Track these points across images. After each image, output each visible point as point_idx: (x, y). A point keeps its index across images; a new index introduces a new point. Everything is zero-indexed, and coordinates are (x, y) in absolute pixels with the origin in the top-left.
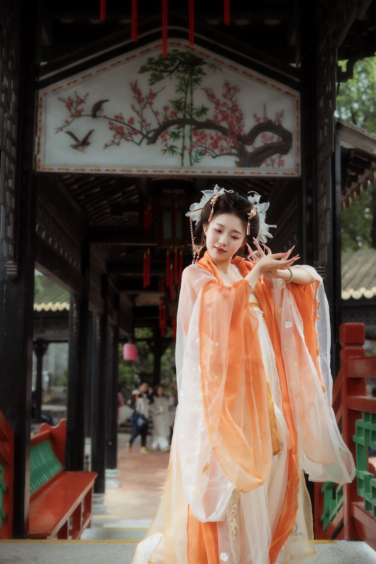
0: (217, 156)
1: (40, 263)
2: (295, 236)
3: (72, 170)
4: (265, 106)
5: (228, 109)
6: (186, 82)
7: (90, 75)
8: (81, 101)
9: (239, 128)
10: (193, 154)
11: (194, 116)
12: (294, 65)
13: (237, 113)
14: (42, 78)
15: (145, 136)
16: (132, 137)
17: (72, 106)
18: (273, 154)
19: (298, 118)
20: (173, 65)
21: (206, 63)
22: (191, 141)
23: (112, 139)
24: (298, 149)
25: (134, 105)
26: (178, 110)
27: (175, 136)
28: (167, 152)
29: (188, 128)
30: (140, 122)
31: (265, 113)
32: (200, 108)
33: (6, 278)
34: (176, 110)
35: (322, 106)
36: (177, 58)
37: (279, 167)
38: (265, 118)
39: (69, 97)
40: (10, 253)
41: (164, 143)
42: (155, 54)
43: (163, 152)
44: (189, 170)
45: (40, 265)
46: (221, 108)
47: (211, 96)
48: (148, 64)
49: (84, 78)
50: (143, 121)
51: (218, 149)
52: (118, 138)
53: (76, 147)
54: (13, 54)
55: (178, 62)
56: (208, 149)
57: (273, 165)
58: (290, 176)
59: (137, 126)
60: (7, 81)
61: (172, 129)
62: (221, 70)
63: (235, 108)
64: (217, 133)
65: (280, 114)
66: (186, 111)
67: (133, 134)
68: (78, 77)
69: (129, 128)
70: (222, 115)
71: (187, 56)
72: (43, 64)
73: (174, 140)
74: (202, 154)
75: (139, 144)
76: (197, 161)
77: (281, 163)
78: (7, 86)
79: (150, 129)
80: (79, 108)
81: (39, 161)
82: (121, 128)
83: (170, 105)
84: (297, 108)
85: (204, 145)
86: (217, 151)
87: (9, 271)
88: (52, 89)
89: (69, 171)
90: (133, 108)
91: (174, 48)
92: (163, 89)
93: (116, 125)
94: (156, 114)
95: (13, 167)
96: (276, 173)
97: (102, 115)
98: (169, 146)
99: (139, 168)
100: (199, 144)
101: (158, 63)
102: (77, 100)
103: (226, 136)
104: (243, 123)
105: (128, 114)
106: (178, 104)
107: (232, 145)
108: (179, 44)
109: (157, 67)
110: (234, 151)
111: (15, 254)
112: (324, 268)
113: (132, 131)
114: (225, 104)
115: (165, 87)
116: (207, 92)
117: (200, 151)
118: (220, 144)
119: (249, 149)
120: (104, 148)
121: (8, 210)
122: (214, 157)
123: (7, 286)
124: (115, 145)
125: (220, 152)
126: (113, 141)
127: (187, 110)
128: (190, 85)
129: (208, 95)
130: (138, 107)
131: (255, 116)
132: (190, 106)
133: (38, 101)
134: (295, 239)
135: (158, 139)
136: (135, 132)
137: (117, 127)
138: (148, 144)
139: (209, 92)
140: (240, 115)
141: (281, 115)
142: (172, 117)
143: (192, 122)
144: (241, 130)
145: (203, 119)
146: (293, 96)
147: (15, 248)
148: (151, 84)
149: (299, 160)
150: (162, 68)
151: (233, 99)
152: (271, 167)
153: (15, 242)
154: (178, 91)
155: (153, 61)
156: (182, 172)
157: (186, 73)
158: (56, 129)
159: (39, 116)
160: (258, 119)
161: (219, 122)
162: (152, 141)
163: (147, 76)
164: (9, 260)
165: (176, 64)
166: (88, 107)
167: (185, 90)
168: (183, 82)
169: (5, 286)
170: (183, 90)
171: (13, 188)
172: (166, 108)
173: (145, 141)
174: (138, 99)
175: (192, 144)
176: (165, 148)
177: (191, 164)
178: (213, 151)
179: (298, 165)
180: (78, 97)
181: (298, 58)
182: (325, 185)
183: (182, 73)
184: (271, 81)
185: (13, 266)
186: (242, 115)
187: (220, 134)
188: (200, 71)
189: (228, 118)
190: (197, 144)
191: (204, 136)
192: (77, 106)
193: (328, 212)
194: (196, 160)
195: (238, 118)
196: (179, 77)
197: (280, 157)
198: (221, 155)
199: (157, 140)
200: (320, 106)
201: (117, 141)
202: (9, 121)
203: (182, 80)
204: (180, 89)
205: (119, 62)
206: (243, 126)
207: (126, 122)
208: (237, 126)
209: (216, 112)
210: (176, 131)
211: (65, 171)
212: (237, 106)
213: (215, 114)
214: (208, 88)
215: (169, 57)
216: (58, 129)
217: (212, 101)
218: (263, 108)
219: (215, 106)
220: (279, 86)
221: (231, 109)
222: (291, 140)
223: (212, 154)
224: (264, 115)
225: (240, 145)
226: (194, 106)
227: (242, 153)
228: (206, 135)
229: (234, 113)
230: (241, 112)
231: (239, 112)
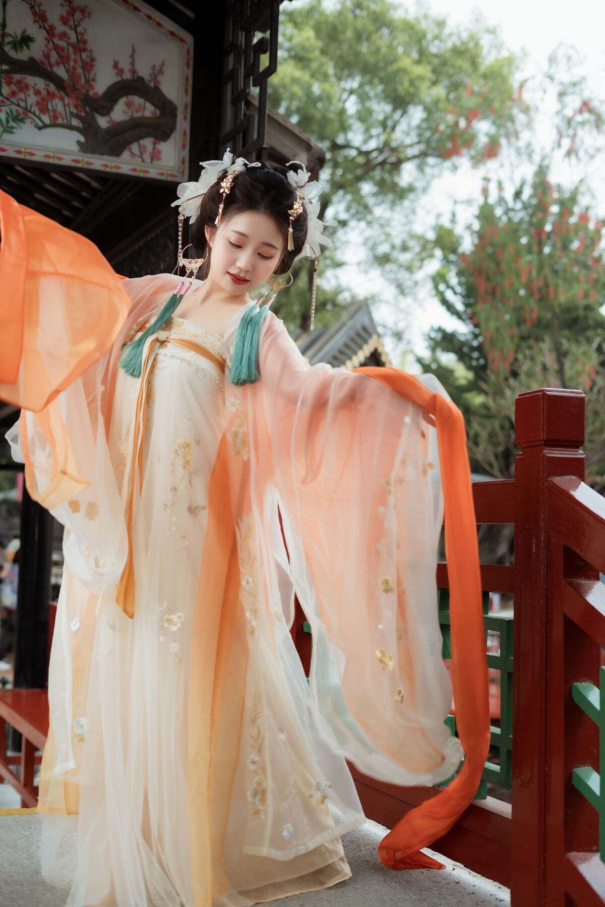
0: (45, 126)
4: (134, 51)
5: (69, 44)
9: (87, 81)
10: (3, 117)
11: (7, 48)
13: (84, 55)
18: (144, 138)
19: (188, 80)
24: (185, 134)
31: (132, 64)
32: (19, 37)
37: (152, 162)
38: (133, 72)
46: (56, 41)
47: (40, 17)
51: (47, 114)
56: (30, 111)
57: (141, 157)
58: (169, 179)
63: (81, 46)
64: (47, 85)
65: (157, 68)
70: (58, 53)
74: (18, 119)
76: (9, 130)
77: (156, 156)
84: (188, 64)
85: (22, 104)
86: (46, 119)
96: (146, 171)
100: (14, 100)
103: (62, 94)
104: (95, 75)
107: (75, 111)
110: (75, 122)
114: (63, 35)
116: (32, 7)
117: (15, 113)
118: (52, 105)
119: (103, 122)
122: (40, 128)
125: (51, 121)
129: (35, 14)
131: (116, 66)
139: (37, 9)
140: (88, 60)
141: (158, 71)
143: (2, 58)
144: (92, 88)
145: (23, 55)
146: (182, 40)
149: (186, 154)
151: (79, 29)
152: (140, 160)
160: (120, 72)
161: (52, 65)
175: (2, 98)
178: (38, 117)
179: (183, 162)
184: (146, 9)
186: (93, 60)
187: (52, 88)
189: (68, 62)
191: (23, 87)
194: (7, 129)
195: (85, 63)
197: (155, 144)
198: (54, 125)
206: (94, 80)
208: (83, 79)
209: (46, 46)
212: (85, 42)
213: (46, 50)
217: (43, 25)
218: (130, 52)
219: (47, 36)
220: (159, 20)
221: (74, 46)
222: (175, 116)
223: (36, 122)
224: (131, 67)
225: (86, 112)
226: (7, 30)
227: (88, 129)
228: (27, 87)
229: (79, 54)
230: (91, 55)
231: (89, 54)
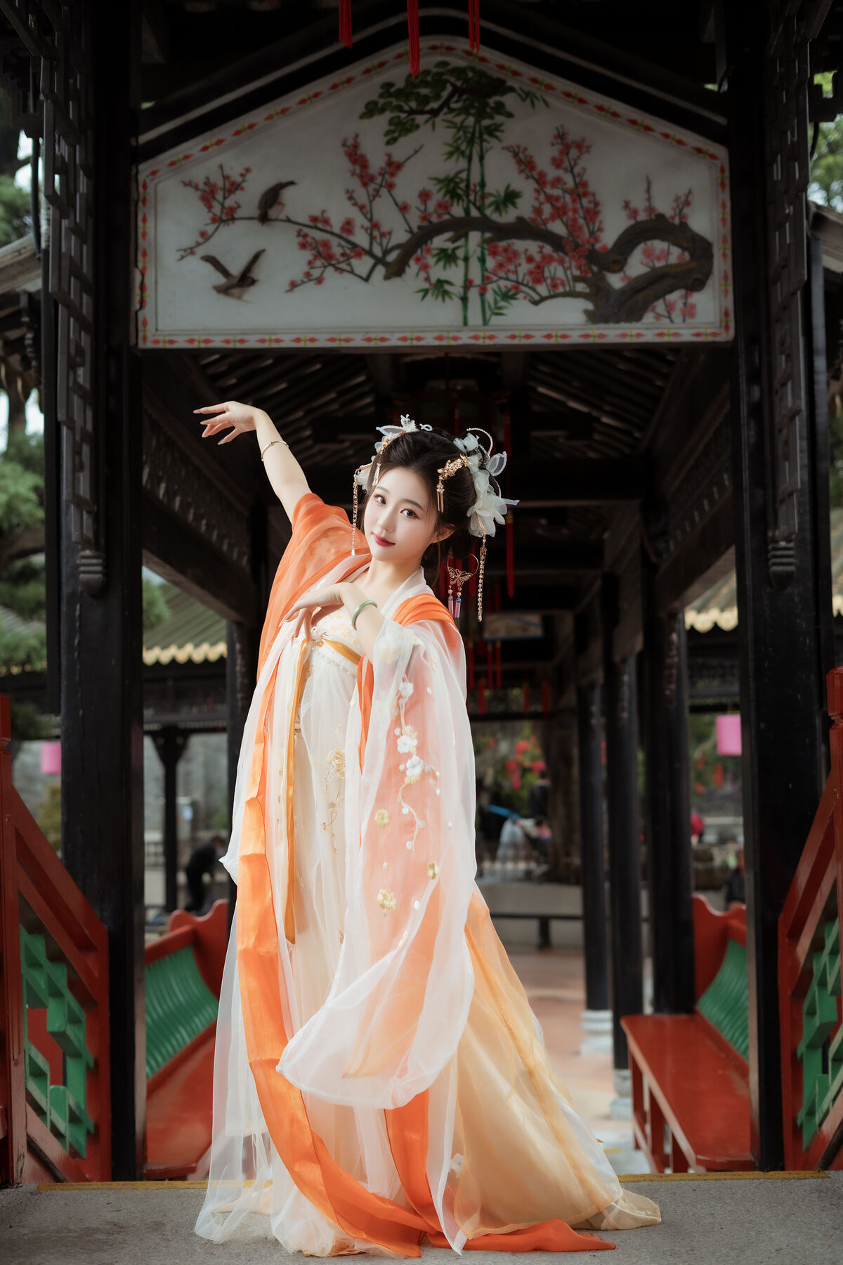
0: (543, 299)
1: (153, 552)
2: (726, 476)
3: (217, 343)
4: (649, 183)
5: (565, 191)
6: (469, 135)
7: (251, 127)
8: (234, 187)
9: (592, 233)
10: (490, 297)
11: (488, 212)
12: (712, 87)
13: (585, 201)
14: (144, 138)
15: (379, 261)
16: (349, 264)
17: (214, 198)
18: (671, 291)
19: (724, 206)
20: (437, 97)
21: (512, 89)
22: (484, 268)
23: (306, 268)
24: (726, 278)
25: (353, 191)
26: (452, 198)
27: (447, 257)
28: (430, 294)
29: (475, 237)
30: (366, 229)
31: (649, 199)
32: (502, 194)
33: (80, 589)
34: (448, 198)
35: (780, 177)
36: (447, 81)
37: (684, 321)
38: (650, 209)
39: (208, 178)
40: (85, 532)
41: (423, 275)
42: (398, 75)
43: (422, 294)
44: (481, 334)
45: (156, 560)
46: (549, 190)
47: (526, 165)
48: (381, 96)
49: (238, 133)
50: (375, 226)
51: (544, 284)
52: (321, 267)
53: (224, 290)
54: (78, 86)
55: (449, 88)
56: (522, 284)
57: (670, 317)
58: (710, 339)
59: (361, 238)
60: (67, 147)
61: (439, 242)
62: (546, 103)
63: (582, 189)
64: (541, 248)
65: (683, 199)
66: (469, 201)
67: (352, 257)
68: (226, 132)
69: (343, 243)
70: (552, 205)
71: (470, 74)
72: (146, 105)
73: (445, 267)
74: (508, 296)
75: (367, 279)
76: (498, 311)
77: (689, 311)
78: (67, 160)
79: (391, 245)
80: (230, 202)
81: (145, 323)
82: (326, 244)
83: (433, 187)
84: (723, 185)
85: (512, 277)
86: (543, 290)
87: (85, 572)
88: (168, 162)
89: (211, 345)
90: (351, 198)
91: (438, 58)
92: (416, 152)
93: (313, 238)
94: (404, 209)
95: (85, 340)
96: (675, 335)
98: (433, 280)
99: (367, 333)
100: (502, 274)
101: (402, 94)
102: (224, 184)
103: (561, 254)
104: (601, 222)
105: (339, 212)
106: (452, 185)
107: (577, 273)
108: (449, 49)
109: (402, 103)
110: (580, 287)
111: (96, 534)
112: (792, 545)
113: (349, 248)
114: (557, 182)
115: (421, 147)
116: (516, 155)
117: (504, 290)
118: (549, 272)
119: (616, 281)
120: (287, 291)
121: (78, 438)
122: (536, 303)
123: (81, 606)
124: (312, 284)
125: (549, 291)
126: (308, 275)
127: (472, 198)
128: (477, 141)
129: (520, 162)
130: (362, 195)
131: (626, 205)
132: (478, 188)
133: (137, 189)
134: (727, 483)
135: (409, 267)
136: (358, 251)
137: (317, 242)
138: (387, 277)
139: (521, 156)
140: (592, 206)
141: (685, 202)
142: (440, 216)
143: (484, 224)
144: (597, 240)
145: (509, 216)
146: (713, 157)
147: (96, 521)
148: (388, 143)
149: (729, 302)
150: (413, 104)
151: (577, 170)
152: (667, 321)
153: (95, 508)
154: (451, 154)
155: (393, 90)
156: (465, 338)
157: (468, 114)
158: (179, 250)
159: (140, 224)
160: (634, 213)
162: (396, 270)
163: (381, 122)
164: (83, 549)
165: (445, 94)
166: (249, 199)
167: (468, 152)
168: (461, 133)
169: (78, 607)
170: (463, 153)
171: (88, 386)
172: (425, 196)
173: (380, 271)
174: (361, 177)
175: (486, 274)
176: (426, 286)
177: (485, 322)
178: (534, 290)
179: (726, 314)
180: (226, 178)
182: (789, 357)
183: (459, 114)
184: (661, 126)
185: (94, 561)
186: (597, 204)
187: (548, 249)
188: (500, 108)
189: (565, 213)
190: (495, 274)
191: (512, 256)
192: (225, 198)
193: (797, 418)
194: (495, 311)
195: (587, 211)
196: (452, 124)
197: (686, 297)
198: (554, 296)
199: (407, 269)
200: (775, 178)
201: (316, 273)
202: (73, 237)
203: (459, 131)
204: (455, 151)
205: (316, 95)
206: (600, 230)
207: (337, 229)
208: (586, 230)
209: (537, 199)
210: (450, 246)
211: (203, 346)
212: (585, 185)
213: (536, 204)
214: (519, 147)
215: (429, 78)
216: (185, 250)
217: (530, 174)
218: (645, 186)
219: (536, 186)
220: (679, 137)
221: (571, 192)
222: (710, 256)
223: (531, 296)
224: (647, 204)
225: (594, 274)
226: (488, 189)
227: (598, 292)
228: (516, 254)
229: (578, 201)
230: (594, 199)
231: (591, 198)
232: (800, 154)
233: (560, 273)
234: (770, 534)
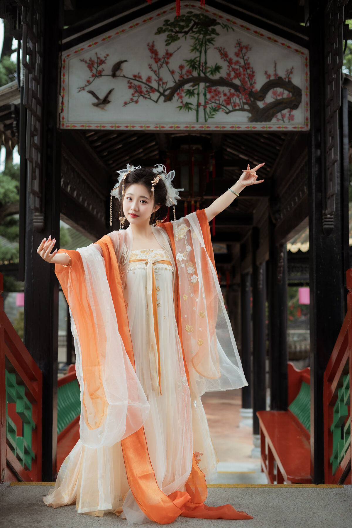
0: (230, 112)
1: (64, 214)
2: (305, 187)
3: (93, 127)
4: (276, 64)
5: (240, 67)
6: (201, 42)
7: (109, 37)
8: (102, 62)
9: (251, 84)
10: (208, 110)
11: (208, 74)
12: (303, 24)
13: (248, 71)
14: (64, 41)
15: (162, 94)
16: (149, 95)
17: (93, 67)
18: (284, 109)
19: (307, 74)
20: (187, 26)
21: (219, 24)
22: (206, 98)
23: (131, 97)
24: (307, 104)
25: (151, 65)
26: (193, 68)
27: (190, 93)
28: (183, 108)
29: (202, 85)
30: (157, 81)
31: (275, 71)
32: (214, 67)
33: (34, 228)
34: (191, 68)
35: (330, 63)
36: (192, 20)
37: (289, 122)
38: (276, 75)
39: (91, 58)
40: (36, 206)
41: (180, 100)
42: (171, 16)
43: (179, 109)
44: (204, 126)
45: (66, 217)
46: (233, 66)
47: (224, 55)
48: (164, 25)
49: (104, 39)
50: (160, 79)
51: (231, 105)
52: (137, 96)
53: (97, 105)
54: (37, 19)
55: (193, 23)
56: (221, 105)
57: (283, 120)
58: (300, 130)
59: (154, 85)
60: (32, 44)
61: (187, 87)
62: (233, 29)
63: (247, 66)
64: (230, 90)
65: (290, 71)
67: (150, 92)
68: (99, 39)
69: (147, 86)
70: (235, 72)
71: (201, 17)
72: (66, 27)
73: (189, 97)
74: (215, 110)
75: (156, 102)
77: (291, 118)
78: (32, 49)
79: (167, 88)
80: (100, 68)
81: (63, 118)
82: (140, 87)
83: (185, 64)
84: (306, 65)
85: (217, 102)
86: (230, 107)
87: (36, 222)
88: (74, 51)
89: (91, 128)
90: (150, 68)
91: (188, 10)
92: (178, 49)
93: (134, 84)
94: (172, 72)
95: (38, 125)
96: (285, 127)
97: (122, 75)
98: (184, 103)
99: (156, 124)
100: (213, 101)
101: (173, 25)
102: (98, 61)
103: (238, 93)
104: (255, 80)
105: (145, 73)
106: (193, 63)
107: (245, 101)
108: (193, 6)
109: (173, 28)
110: (246, 107)
111: (41, 206)
112: (332, 217)
113: (149, 89)
114: (237, 62)
115: (180, 47)
116: (220, 51)
117: (214, 107)
118: (233, 100)
119: (261, 105)
120: (123, 106)
121: (34, 166)
122: (227, 113)
124: (133, 104)
125: (233, 108)
126: (132, 99)
127: (201, 68)
128: (204, 45)
129: (221, 54)
130: (155, 67)
131: (266, 73)
132: (204, 65)
133: (61, 62)
134: (306, 190)
136: (153, 90)
137: (136, 86)
138: (165, 101)
139: (222, 51)
140: (251, 73)
142: (187, 76)
143: (206, 80)
144: (253, 87)
145: (216, 77)
146: (302, 53)
147: (41, 201)
148: (167, 45)
149: (308, 114)
150: (177, 29)
151: (245, 58)
152: (282, 122)
153: (41, 195)
154: (193, 50)
155: (169, 23)
156: (197, 127)
157: (200, 34)
158: (78, 88)
159: (62, 77)
161: (232, 79)
162: (169, 98)
163: (164, 36)
164: (36, 212)
165: (191, 25)
166: (108, 67)
167: (200, 50)
169: (33, 236)
170: (198, 50)
171: (39, 144)
172: (181, 67)
173: (162, 98)
174: (155, 59)
175: (207, 100)
176: (181, 105)
177: (206, 121)
178: (226, 107)
179: (307, 119)
180: (98, 58)
181: (307, 17)
182: (333, 138)
183: (196, 34)
184: (281, 40)
185: (39, 218)
186: (253, 72)
187: (233, 91)
188: (214, 31)
189: (240, 76)
190: (211, 101)
191: (217, 93)
192: (98, 67)
193: (336, 164)
194: (210, 116)
195: (249, 75)
196: (193, 38)
197: (290, 112)
198: (234, 110)
199: (173, 98)
200: (329, 63)
201: (135, 99)
202: (34, 82)
203: (196, 40)
204: (194, 49)
205: (137, 24)
206: (255, 83)
207: (144, 81)
208: (249, 83)
209: (228, 70)
210: (191, 88)
211: (87, 128)
212: (249, 64)
213: (228, 72)
214: (221, 48)
215: (184, 18)
216: (81, 88)
217: (225, 59)
218: (274, 65)
219: (228, 64)
220: (288, 45)
221: (243, 67)
222: (301, 95)
223: (225, 110)
224: (274, 73)
225: (251, 101)
226: (208, 65)
227: (253, 109)
228: (219, 92)
229: (246, 71)
230: (252, 70)
231: (251, 70)
232: (339, 53)
233: (237, 101)
234: (323, 212)
